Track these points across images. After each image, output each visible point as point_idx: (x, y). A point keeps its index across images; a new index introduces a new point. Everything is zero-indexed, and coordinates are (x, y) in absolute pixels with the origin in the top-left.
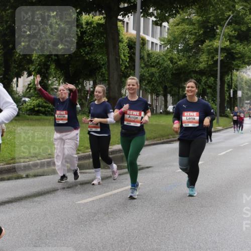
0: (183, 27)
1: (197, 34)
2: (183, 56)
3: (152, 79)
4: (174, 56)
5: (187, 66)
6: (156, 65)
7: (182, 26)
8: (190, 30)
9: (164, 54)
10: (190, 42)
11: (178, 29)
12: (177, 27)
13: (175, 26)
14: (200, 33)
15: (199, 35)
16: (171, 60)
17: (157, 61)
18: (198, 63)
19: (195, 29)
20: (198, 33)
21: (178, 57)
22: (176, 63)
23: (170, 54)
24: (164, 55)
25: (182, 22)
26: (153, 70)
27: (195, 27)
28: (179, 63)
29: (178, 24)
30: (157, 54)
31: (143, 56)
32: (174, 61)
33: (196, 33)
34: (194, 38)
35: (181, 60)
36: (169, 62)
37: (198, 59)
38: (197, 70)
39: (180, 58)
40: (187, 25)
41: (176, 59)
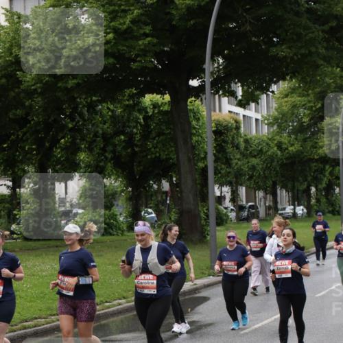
0: (293, 99)
1: (314, 109)
2: (296, 139)
3: (253, 174)
4: (283, 140)
5: (303, 153)
6: (258, 154)
7: (292, 97)
8: (303, 103)
9: (270, 137)
10: (304, 120)
11: (286, 102)
12: (286, 99)
13: (283, 98)
14: (318, 107)
15: (317, 110)
16: (279, 145)
17: (260, 148)
18: (316, 147)
19: (309, 102)
20: (315, 106)
21: (289, 142)
22: (287, 149)
23: (278, 137)
24: (270, 139)
25: (292, 93)
26: (254, 161)
27: (309, 98)
28: (290, 149)
29: (286, 96)
30: (259, 139)
31: (238, 144)
32: (284, 146)
33: (312, 107)
34: (309, 114)
35: (292, 145)
36: (275, 148)
37: (316, 143)
38: (316, 157)
39: (292, 142)
40: (299, 96)
41: (285, 144)
